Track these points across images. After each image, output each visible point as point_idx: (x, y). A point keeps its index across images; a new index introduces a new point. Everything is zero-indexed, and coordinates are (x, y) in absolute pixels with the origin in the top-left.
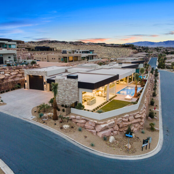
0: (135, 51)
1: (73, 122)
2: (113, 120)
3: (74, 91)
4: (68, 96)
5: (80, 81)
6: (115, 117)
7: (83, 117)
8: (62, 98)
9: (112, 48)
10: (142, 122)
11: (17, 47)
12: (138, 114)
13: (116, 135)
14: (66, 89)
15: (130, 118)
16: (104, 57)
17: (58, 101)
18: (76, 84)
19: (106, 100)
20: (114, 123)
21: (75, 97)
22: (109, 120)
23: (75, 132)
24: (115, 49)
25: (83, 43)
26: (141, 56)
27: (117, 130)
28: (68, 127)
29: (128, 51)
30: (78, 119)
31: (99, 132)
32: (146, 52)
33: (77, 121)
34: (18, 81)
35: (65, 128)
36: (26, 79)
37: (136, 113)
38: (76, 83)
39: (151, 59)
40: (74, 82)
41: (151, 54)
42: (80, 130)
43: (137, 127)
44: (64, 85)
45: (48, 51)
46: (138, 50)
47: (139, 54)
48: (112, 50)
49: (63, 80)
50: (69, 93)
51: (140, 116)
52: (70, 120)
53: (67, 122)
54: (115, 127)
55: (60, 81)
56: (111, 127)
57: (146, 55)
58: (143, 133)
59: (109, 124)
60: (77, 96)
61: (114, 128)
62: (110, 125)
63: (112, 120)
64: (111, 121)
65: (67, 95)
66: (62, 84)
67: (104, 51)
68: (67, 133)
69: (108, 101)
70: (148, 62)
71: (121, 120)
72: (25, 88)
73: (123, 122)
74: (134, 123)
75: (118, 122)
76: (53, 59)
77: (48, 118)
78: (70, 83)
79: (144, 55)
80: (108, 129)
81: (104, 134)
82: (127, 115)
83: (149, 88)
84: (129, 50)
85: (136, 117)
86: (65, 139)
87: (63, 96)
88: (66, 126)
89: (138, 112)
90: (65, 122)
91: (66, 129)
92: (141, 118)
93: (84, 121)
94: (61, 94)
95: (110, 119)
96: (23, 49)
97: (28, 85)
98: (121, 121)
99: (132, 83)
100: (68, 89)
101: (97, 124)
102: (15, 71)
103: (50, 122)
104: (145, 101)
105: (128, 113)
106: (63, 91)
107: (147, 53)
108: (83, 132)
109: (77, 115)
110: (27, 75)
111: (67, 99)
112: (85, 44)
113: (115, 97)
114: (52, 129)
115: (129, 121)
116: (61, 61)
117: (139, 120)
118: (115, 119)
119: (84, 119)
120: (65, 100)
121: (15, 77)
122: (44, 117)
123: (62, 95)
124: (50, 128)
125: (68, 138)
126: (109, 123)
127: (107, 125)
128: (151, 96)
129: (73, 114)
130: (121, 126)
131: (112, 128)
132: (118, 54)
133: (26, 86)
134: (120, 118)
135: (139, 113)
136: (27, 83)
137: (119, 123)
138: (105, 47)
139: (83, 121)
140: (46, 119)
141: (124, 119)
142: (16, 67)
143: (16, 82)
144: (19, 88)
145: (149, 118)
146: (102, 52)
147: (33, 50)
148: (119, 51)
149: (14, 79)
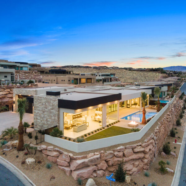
0: (165, 75)
1: (44, 155)
2: (98, 153)
3: (53, 112)
4: (47, 119)
5: (63, 98)
6: (102, 149)
7: (58, 147)
8: (40, 121)
9: (138, 72)
10: (145, 158)
11: (29, 70)
12: (140, 147)
13: (102, 177)
14: (45, 109)
15: (126, 152)
16: (129, 81)
17: (36, 126)
18: (56, 102)
19: (101, 127)
20: (98, 158)
21: (55, 120)
22: (91, 153)
23: (40, 170)
24: (142, 73)
25: (106, 68)
26: (171, 81)
27: (104, 168)
28: (32, 162)
29: (157, 76)
30: (50, 151)
31: (74, 170)
32: (177, 76)
33: (48, 153)
34: (7, 102)
35: (28, 162)
36: (14, 100)
37: (135, 145)
38: (56, 100)
39: (184, 84)
40: (54, 99)
41: (184, 78)
42: (49, 167)
43: (138, 165)
44: (43, 105)
45: (64, 74)
46: (169, 75)
47: (170, 79)
48: (139, 74)
49: (42, 98)
50: (48, 115)
51: (142, 149)
52: (39, 151)
53: (35, 154)
54: (101, 164)
55: (38, 99)
56: (93, 164)
57: (178, 79)
58: (146, 175)
59: (90, 159)
60: (57, 119)
61: (98, 165)
62: (91, 161)
63: (96, 153)
64: (94, 155)
65: (46, 117)
66: (41, 103)
67: (128, 75)
68: (27, 172)
69: (103, 128)
70: (180, 87)
71: (111, 153)
72: (13, 111)
73: (115, 157)
74: (133, 160)
75: (106, 156)
76: (62, 81)
77: (11, 148)
78: (49, 101)
79: (176, 79)
80: (88, 166)
81: (81, 175)
82: (122, 147)
83: (168, 113)
84: (157, 74)
85: (136, 150)
86: (19, 181)
87: (42, 119)
88: (30, 160)
89: (140, 143)
90: (32, 154)
91: (28, 164)
92: (144, 152)
93: (58, 153)
94: (39, 116)
95: (94, 152)
96: (34, 71)
97: (16, 107)
98: (111, 156)
99: (148, 108)
100: (47, 110)
101: (72, 159)
102: (5, 90)
103: (12, 153)
104: (156, 129)
105: (122, 145)
106: (42, 112)
107: (179, 78)
108: (52, 170)
109: (51, 145)
110: (16, 95)
111: (46, 123)
112: (109, 68)
113: (117, 122)
114: (10, 163)
115: (124, 155)
116: (71, 83)
117: (142, 155)
118: (102, 151)
119: (57, 151)
120: (44, 124)
121: (4, 98)
122: (6, 146)
123: (41, 117)
124: (7, 163)
125: (26, 178)
126: (90, 157)
127: (86, 160)
128: (174, 125)
129: (46, 142)
130: (110, 163)
131: (96, 165)
132: (145, 78)
133: (14, 108)
134: (110, 150)
135: (141, 145)
136: (16, 104)
137: (108, 158)
138: (130, 71)
139: (55, 154)
140: (9, 150)
141: (116, 153)
142: (8, 86)
143: (4, 103)
144: (6, 110)
145: (163, 153)
146: (127, 77)
147: (47, 73)
148: (146, 76)
149: (1, 100)
